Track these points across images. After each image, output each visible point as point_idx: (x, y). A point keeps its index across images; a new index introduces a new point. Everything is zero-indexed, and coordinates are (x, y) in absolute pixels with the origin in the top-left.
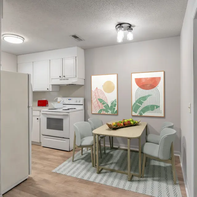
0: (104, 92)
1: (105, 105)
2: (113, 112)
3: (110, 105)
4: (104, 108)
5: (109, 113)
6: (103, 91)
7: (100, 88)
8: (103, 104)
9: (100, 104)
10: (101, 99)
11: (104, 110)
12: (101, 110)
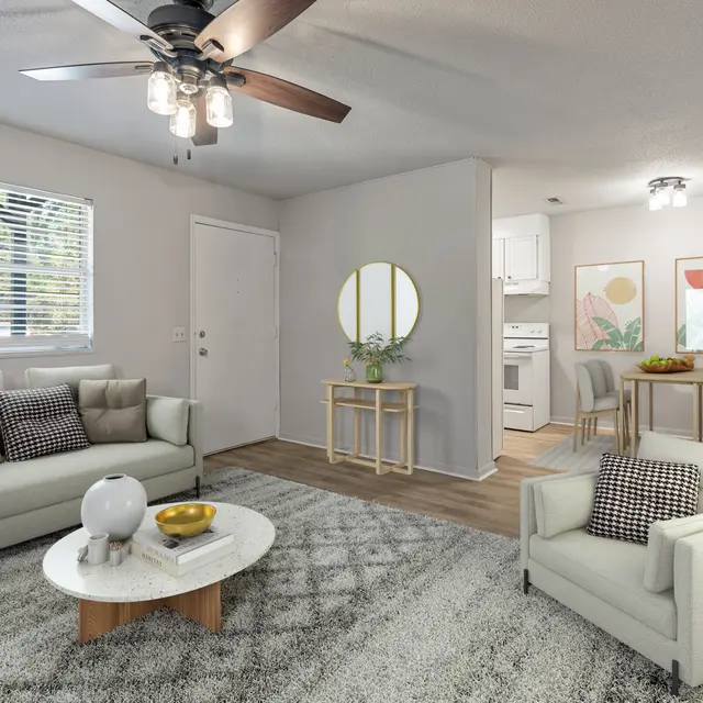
0: (608, 302)
1: (611, 330)
2: (632, 346)
3: (623, 331)
4: (608, 337)
5: (620, 348)
6: (605, 298)
7: (599, 292)
8: (607, 328)
9: (597, 328)
10: (601, 319)
11: (607, 342)
12: (600, 342)
